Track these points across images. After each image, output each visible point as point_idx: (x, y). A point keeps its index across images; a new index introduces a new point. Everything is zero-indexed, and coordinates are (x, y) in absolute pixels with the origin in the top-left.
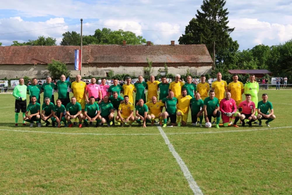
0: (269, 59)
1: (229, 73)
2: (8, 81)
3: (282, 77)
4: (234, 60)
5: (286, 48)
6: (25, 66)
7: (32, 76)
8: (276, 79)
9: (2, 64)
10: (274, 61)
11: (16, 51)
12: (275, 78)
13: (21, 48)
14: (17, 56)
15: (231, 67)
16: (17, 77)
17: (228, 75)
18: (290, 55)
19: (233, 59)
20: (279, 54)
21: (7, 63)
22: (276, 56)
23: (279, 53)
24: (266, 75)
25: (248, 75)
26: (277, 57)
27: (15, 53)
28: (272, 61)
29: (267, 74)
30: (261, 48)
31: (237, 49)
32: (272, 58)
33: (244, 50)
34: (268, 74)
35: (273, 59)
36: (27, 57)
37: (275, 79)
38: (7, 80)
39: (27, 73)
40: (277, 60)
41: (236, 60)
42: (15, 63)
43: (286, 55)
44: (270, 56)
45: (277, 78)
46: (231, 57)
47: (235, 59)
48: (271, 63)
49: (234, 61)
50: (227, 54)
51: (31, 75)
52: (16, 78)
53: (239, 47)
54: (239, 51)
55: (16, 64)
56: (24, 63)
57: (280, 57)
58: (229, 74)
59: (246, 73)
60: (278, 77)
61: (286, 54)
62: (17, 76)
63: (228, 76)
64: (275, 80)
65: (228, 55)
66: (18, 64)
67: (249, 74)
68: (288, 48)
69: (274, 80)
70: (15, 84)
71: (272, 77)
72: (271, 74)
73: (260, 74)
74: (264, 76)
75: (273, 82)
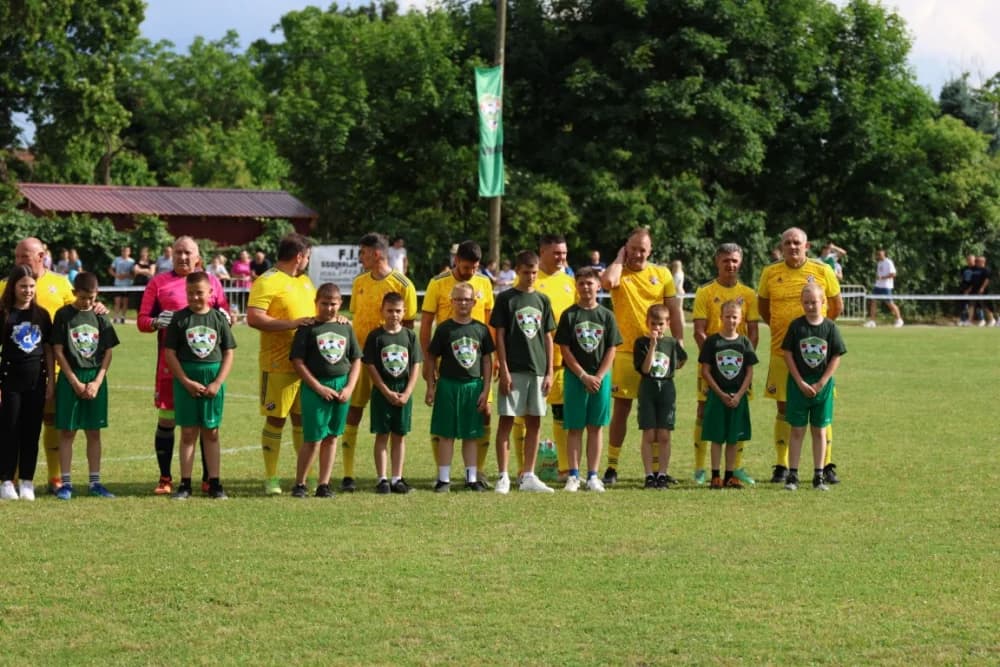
0: (297, 123)
1: (20, 207)
4: (101, 111)
5: (410, 49)
8: (342, 253)
10: (329, 134)
12: (336, 249)
15: (88, 167)
17: (13, 221)
18: (430, 96)
19: (95, 104)
20: (364, 94)
22: (343, 100)
23: (362, 85)
24: (275, 227)
25: (149, 226)
26: (348, 107)
28: (317, 138)
29: (279, 223)
30: (314, 32)
31: (126, 33)
32: (313, 117)
33: (198, 41)
34: (291, 220)
35: (324, 122)
37: (336, 259)
40: (346, 129)
41: (118, 116)
43: (409, 95)
45: (347, 248)
46: (80, 93)
47: (105, 107)
48: (308, 150)
49: (97, 118)
50: (53, 68)
53: (140, 19)
54: (167, 49)
57: (366, 108)
58: (21, 213)
59: (143, 211)
61: (404, 94)
63: (12, 228)
64: (333, 264)
65: (60, 75)
67: (162, 218)
68: (421, 52)
69: (324, 264)
71: (315, 245)
72: (310, 220)
73: (236, 219)
74: (262, 237)
75: (323, 273)
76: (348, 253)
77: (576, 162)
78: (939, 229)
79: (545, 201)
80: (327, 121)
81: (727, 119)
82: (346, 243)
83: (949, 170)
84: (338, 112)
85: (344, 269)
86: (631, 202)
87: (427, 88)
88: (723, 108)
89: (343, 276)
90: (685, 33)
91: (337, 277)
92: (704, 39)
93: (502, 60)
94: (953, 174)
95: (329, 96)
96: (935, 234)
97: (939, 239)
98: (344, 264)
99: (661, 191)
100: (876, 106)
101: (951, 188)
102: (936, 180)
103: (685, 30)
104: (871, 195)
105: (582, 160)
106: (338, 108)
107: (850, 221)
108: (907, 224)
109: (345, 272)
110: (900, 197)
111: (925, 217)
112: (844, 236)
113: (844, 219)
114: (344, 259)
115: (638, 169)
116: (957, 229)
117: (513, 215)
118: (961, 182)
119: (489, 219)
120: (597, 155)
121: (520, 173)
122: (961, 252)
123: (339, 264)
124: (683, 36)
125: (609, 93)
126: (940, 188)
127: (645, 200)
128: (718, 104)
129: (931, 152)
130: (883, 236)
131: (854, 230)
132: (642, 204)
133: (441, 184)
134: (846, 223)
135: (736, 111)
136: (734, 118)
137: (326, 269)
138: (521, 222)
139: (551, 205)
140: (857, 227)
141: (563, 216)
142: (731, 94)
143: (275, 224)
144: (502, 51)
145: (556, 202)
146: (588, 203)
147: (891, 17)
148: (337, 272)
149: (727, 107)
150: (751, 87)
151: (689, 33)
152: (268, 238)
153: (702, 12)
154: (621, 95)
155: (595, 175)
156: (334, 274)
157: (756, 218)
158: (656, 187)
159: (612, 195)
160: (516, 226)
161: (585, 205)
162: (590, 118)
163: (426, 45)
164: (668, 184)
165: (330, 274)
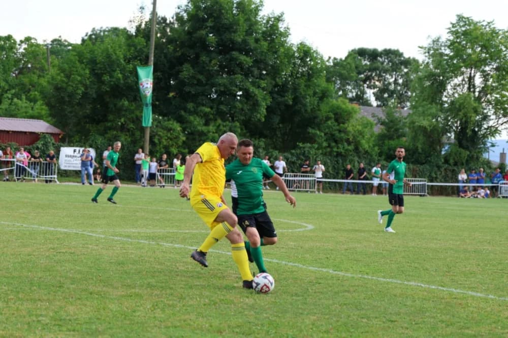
0: (57, 89)
3: (91, 146)
8: (75, 151)
12: (72, 149)
18: (119, 78)
20: (88, 76)
22: (79, 78)
23: (87, 72)
26: (81, 82)
29: (47, 136)
32: (65, 86)
34: (52, 134)
37: (72, 153)
40: (80, 92)
43: (108, 78)
44: (61, 77)
45: (77, 149)
48: (61, 101)
57: (88, 82)
60: (81, 147)
61: (106, 77)
64: (71, 156)
68: (114, 57)
69: (67, 156)
71: (63, 146)
72: (60, 134)
73: (25, 133)
74: (39, 142)
75: (65, 160)
76: (77, 151)
77: (183, 113)
78: (339, 150)
79: (169, 130)
80: (71, 88)
81: (253, 95)
82: (77, 146)
83: (344, 123)
84: (76, 84)
85: (75, 158)
86: (209, 132)
87: (117, 74)
88: (251, 90)
89: (75, 162)
90: (234, 54)
91: (72, 162)
92: (243, 58)
93: (152, 63)
94: (346, 125)
95: (73, 76)
96: (337, 152)
97: (339, 154)
98: (76, 157)
99: (221, 127)
100: (311, 92)
101: (345, 131)
102: (338, 128)
103: (234, 53)
104: (309, 133)
105: (185, 111)
106: (76, 82)
107: (301, 145)
108: (326, 147)
109: (76, 160)
110: (323, 134)
111: (333, 144)
112: (298, 151)
113: (298, 144)
114: (76, 154)
115: (211, 116)
116: (347, 150)
117: (154, 136)
118: (350, 129)
119: (144, 137)
120: (192, 109)
121: (157, 116)
122: (348, 161)
123: (74, 156)
124: (233, 56)
125: (199, 80)
126: (340, 131)
127: (215, 131)
128: (249, 88)
129: (336, 114)
130: (315, 152)
131: (302, 149)
132: (213, 133)
133: (122, 120)
134: (299, 145)
135: (257, 93)
136: (255, 95)
137: (67, 158)
138: (159, 140)
139: (171, 132)
140: (304, 148)
141: (177, 137)
142: (253, 83)
143: (45, 136)
144: (153, 58)
145: (174, 130)
146: (188, 132)
147: (314, 51)
148: (72, 160)
149: (253, 89)
150: (262, 81)
151: (235, 54)
152: (42, 142)
153: (240, 45)
154: (204, 82)
155: (192, 118)
156: (71, 161)
157: (260, 141)
158: (219, 125)
159: (199, 128)
160: (156, 141)
161: (186, 132)
162: (190, 92)
163: (116, 54)
164: (225, 124)
165: (69, 161)
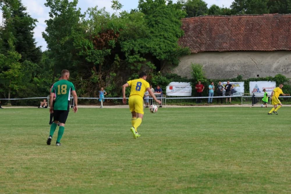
2: (244, 82)
6: (276, 55)
7: (288, 73)
9: (231, 51)
11: (253, 24)
13: (263, 18)
14: (257, 35)
16: (258, 76)
21: (241, 48)
27: (251, 30)
36: (277, 37)
38: (242, 81)
39: (279, 68)
42: (255, 48)
51: (285, 72)
52: (256, 77)
55: (258, 50)
56: (275, 49)
62: (258, 74)
66: (263, 50)
70: (258, 89)
